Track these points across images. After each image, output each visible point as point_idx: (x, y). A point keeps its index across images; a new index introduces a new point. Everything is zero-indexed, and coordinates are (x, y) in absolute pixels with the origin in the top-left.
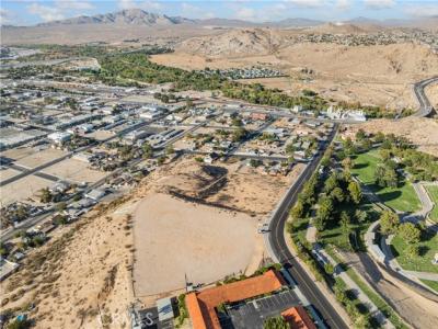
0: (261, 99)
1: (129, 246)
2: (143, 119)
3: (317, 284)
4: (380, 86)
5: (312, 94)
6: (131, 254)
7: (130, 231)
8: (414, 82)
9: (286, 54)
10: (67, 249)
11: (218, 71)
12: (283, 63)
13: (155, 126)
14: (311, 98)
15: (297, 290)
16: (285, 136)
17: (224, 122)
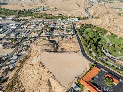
0: (48, 18)
1: (48, 72)
2: (13, 28)
3: (105, 66)
4: (77, 11)
5: (61, 15)
6: (51, 74)
7: (45, 67)
8: (84, 9)
9: (46, 3)
10: (20, 79)
11: (29, 10)
12: (47, 6)
13: (19, 30)
14: (61, 16)
15: (102, 69)
16: (63, 28)
17: (42, 26)
